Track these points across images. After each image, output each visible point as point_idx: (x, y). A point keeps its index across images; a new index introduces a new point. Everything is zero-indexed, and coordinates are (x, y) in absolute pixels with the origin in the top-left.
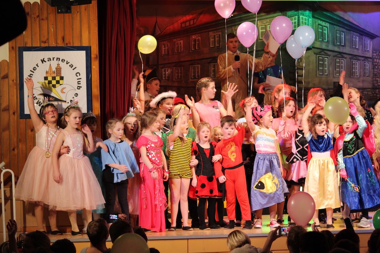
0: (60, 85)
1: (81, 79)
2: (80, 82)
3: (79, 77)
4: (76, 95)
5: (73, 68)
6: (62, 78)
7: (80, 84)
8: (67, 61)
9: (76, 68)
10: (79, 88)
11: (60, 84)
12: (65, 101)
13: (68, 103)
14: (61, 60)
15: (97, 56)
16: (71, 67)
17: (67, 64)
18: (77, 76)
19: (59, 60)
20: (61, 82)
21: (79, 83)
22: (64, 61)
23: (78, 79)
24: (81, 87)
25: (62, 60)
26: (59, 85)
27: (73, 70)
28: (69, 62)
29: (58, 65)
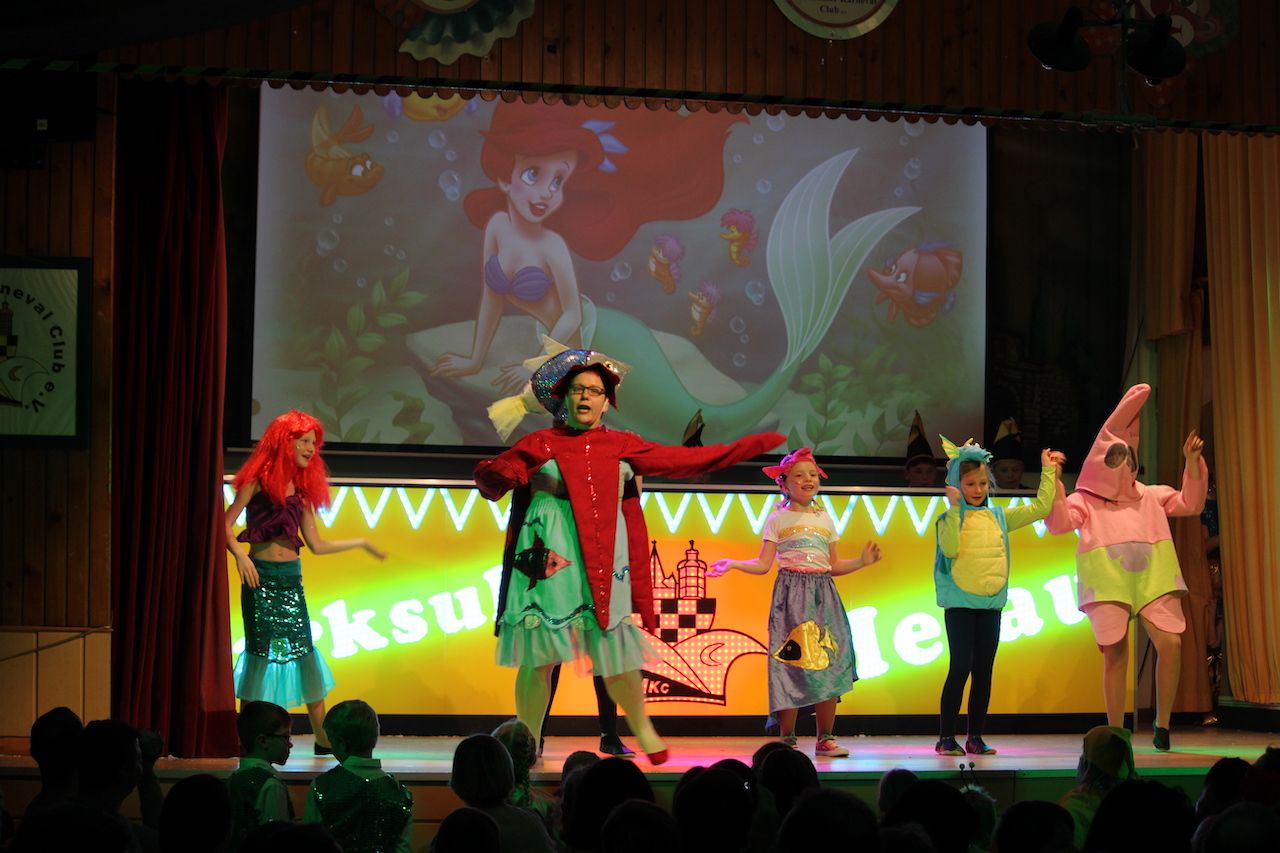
0: (8, 358)
1: (63, 343)
2: (61, 351)
3: (59, 339)
4: (50, 386)
5: (46, 312)
6: (13, 341)
7: (61, 357)
8: (29, 296)
9: (51, 314)
10: (56, 368)
11: (8, 355)
12: (19, 404)
13: (27, 407)
14: (12, 292)
15: (109, 284)
16: (39, 312)
17: (29, 301)
18: (54, 336)
19: (8, 293)
20: (10, 350)
21: (59, 354)
22: (22, 294)
23: (55, 344)
24: (63, 366)
25: (15, 293)
26: (5, 358)
27: (45, 318)
28: (34, 299)
29: (5, 304)
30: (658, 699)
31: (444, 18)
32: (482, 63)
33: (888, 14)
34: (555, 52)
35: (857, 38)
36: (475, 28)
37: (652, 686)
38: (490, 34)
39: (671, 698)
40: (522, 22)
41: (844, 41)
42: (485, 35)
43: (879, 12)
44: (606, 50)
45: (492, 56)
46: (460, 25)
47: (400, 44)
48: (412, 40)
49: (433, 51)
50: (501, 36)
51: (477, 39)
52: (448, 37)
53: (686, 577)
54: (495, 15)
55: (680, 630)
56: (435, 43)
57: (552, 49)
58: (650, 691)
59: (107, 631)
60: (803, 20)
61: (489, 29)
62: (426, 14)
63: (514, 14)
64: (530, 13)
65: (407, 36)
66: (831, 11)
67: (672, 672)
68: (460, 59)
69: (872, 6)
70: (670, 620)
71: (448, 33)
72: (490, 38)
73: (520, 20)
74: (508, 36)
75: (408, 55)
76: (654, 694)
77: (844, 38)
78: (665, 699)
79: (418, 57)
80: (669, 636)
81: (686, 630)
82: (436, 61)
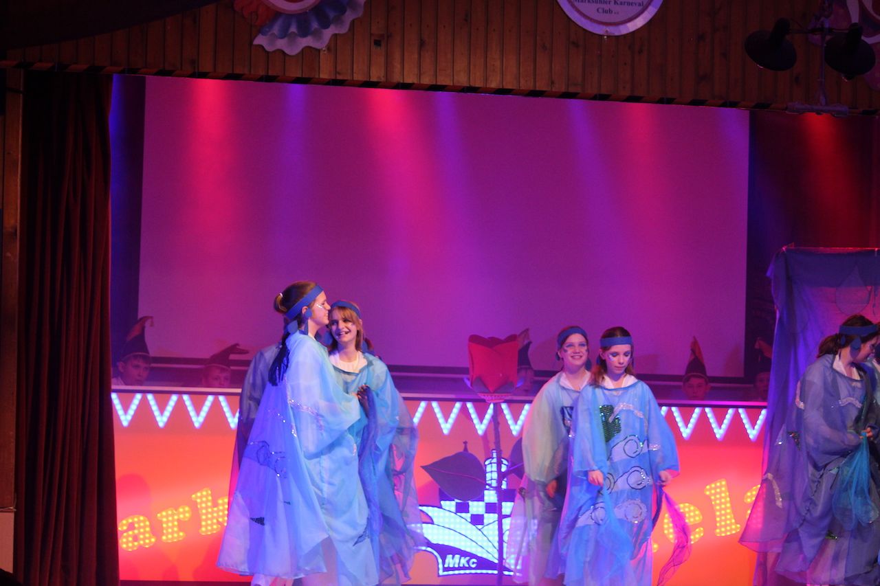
15: (16, 230)
30: (468, 572)
31: (290, 16)
32: (321, 54)
33: (653, 14)
34: (380, 45)
35: (627, 34)
36: (315, 25)
37: (464, 561)
38: (327, 30)
39: (479, 571)
40: (353, 21)
41: (616, 36)
42: (324, 31)
43: (646, 13)
44: (422, 44)
45: (329, 49)
46: (303, 23)
47: (254, 38)
48: (264, 34)
49: (281, 44)
50: (337, 32)
51: (317, 35)
52: (294, 32)
53: (491, 472)
54: (332, 15)
55: (486, 516)
56: (282, 38)
57: (377, 43)
58: (461, 565)
59: (10, 511)
60: (583, 19)
61: (326, 26)
62: (277, 14)
63: (347, 13)
64: (360, 13)
65: (260, 31)
66: (605, 11)
67: (480, 549)
68: (302, 50)
69: (640, 8)
70: (478, 507)
71: (293, 29)
72: (328, 33)
73: (351, 19)
74: (341, 33)
75: (262, 47)
76: (464, 568)
77: (617, 34)
78: (473, 571)
79: (268, 48)
80: (477, 520)
81: (491, 515)
82: (284, 53)
